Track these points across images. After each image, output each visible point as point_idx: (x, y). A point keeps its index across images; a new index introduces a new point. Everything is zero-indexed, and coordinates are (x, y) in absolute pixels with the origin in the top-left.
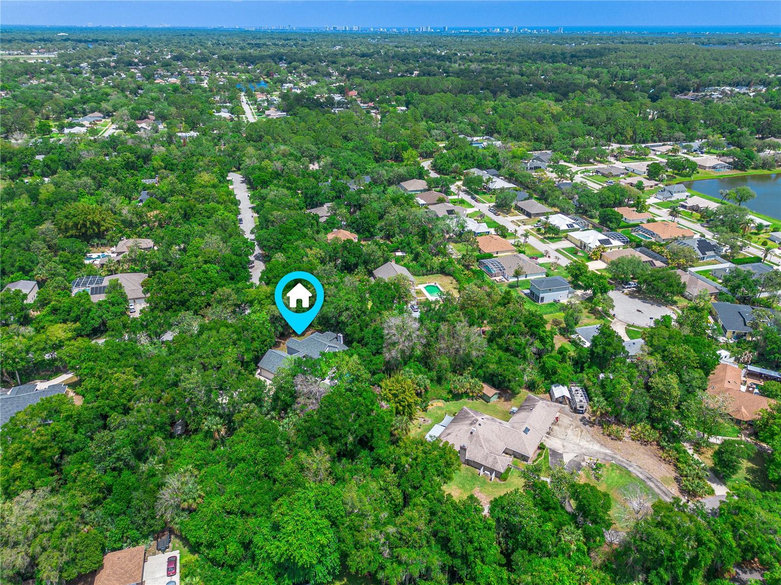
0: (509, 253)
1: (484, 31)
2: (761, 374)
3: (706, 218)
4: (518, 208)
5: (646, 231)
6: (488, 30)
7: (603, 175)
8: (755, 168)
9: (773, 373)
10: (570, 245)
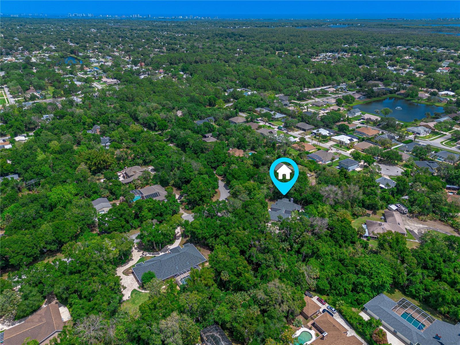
0: (314, 150)
1: (173, 17)
2: (449, 188)
3: (376, 124)
4: (297, 127)
5: (359, 132)
6: (175, 17)
7: (316, 106)
8: (374, 97)
9: (452, 186)
10: (335, 143)
